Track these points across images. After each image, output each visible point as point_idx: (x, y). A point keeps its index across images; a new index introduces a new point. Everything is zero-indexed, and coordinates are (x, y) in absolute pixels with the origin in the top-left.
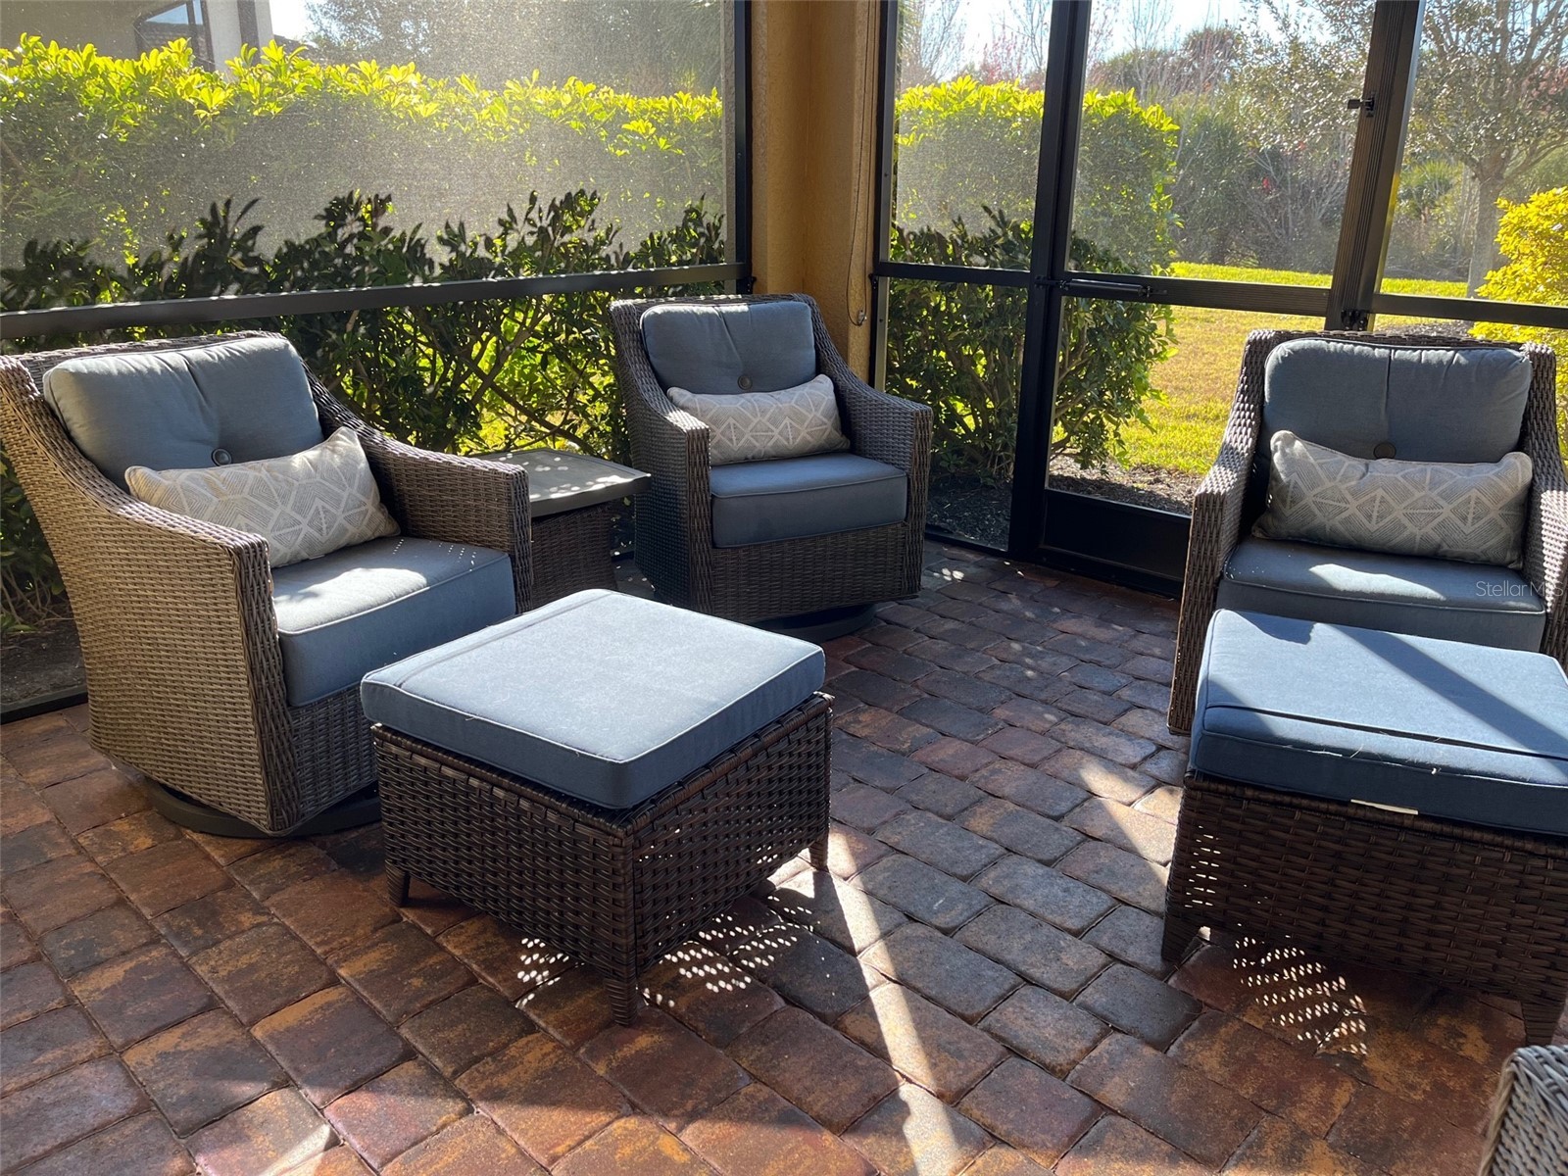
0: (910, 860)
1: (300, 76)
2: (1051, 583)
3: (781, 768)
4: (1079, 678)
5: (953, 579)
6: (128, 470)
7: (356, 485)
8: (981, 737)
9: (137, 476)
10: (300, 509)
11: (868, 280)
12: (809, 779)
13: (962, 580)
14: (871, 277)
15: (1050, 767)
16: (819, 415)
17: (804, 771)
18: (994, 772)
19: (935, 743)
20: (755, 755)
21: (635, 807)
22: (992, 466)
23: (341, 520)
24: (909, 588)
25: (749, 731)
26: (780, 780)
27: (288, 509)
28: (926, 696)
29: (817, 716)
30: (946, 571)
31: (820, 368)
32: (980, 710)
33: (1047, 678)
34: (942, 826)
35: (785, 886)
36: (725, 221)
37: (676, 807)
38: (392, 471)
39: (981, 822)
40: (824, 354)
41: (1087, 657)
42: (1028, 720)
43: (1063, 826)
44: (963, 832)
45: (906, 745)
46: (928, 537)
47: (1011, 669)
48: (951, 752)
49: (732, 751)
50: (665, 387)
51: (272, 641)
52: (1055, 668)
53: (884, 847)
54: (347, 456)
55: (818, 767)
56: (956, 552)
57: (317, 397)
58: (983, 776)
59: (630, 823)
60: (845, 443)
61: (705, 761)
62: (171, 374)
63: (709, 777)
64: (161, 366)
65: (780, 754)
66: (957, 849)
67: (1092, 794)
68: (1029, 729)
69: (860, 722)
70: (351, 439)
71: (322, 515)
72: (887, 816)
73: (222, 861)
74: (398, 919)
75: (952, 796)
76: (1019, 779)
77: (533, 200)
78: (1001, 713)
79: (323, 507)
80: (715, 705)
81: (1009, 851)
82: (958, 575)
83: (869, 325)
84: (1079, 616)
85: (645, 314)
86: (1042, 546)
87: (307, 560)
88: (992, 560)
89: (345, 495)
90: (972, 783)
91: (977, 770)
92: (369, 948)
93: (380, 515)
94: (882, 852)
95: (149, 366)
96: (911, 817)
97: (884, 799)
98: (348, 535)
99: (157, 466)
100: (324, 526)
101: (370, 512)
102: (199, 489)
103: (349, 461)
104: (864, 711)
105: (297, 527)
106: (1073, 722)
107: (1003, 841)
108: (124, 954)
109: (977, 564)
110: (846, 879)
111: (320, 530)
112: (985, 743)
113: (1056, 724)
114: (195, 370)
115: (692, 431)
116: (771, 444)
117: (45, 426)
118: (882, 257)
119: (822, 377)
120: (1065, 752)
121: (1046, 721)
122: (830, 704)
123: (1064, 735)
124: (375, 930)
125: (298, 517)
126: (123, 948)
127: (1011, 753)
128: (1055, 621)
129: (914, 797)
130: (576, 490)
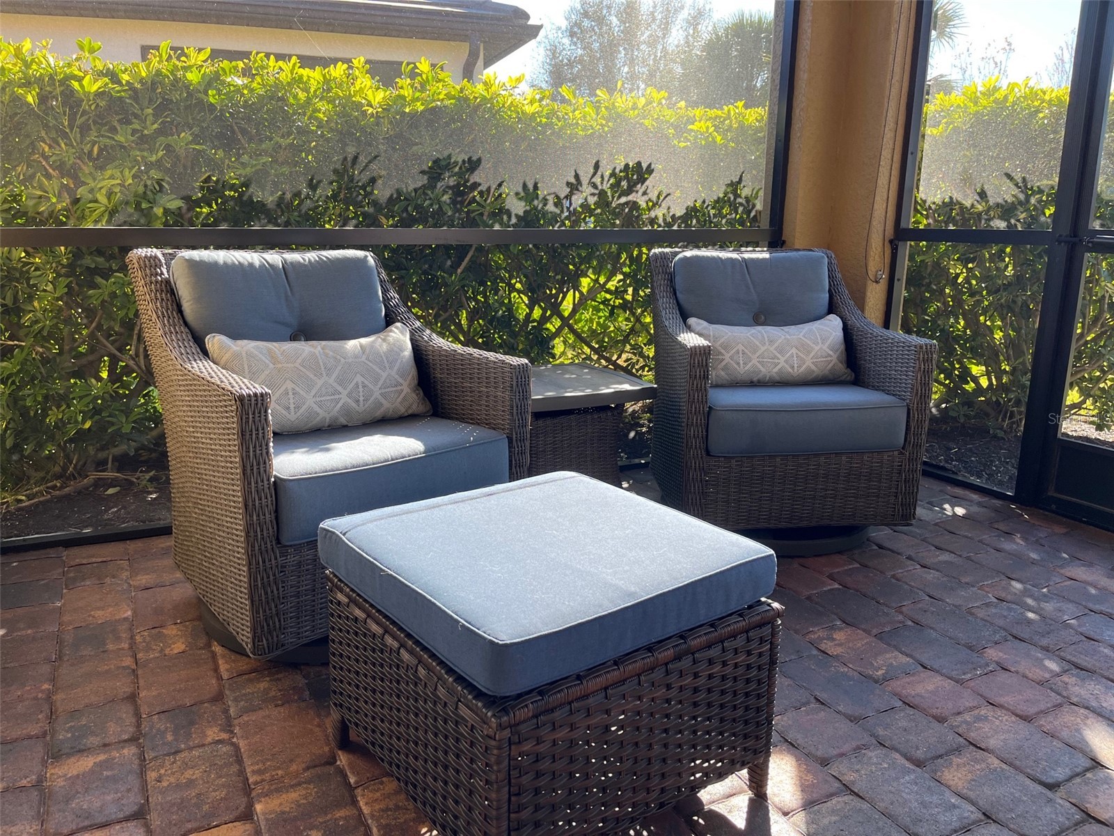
0: (865, 806)
1: (443, 86)
2: (1059, 530)
3: (710, 677)
4: (1087, 628)
5: (955, 515)
6: (208, 336)
7: (396, 368)
8: (969, 676)
9: (215, 342)
10: (342, 381)
11: (887, 244)
12: (747, 695)
13: (964, 517)
14: (891, 242)
15: (1046, 723)
16: (825, 347)
17: (740, 685)
18: (978, 719)
19: (913, 675)
20: (678, 658)
21: (519, 696)
22: (1003, 420)
23: (377, 394)
24: (903, 516)
25: (672, 630)
26: (709, 691)
27: (331, 381)
28: (910, 623)
29: (761, 625)
30: (947, 506)
31: (832, 309)
32: (970, 648)
33: (1050, 624)
34: (909, 772)
35: (714, 807)
36: (761, 194)
37: (570, 703)
38: (431, 361)
39: (957, 775)
40: (837, 298)
41: (1097, 607)
42: (1024, 666)
43: (1058, 797)
44: (933, 784)
45: (880, 672)
46: (926, 474)
47: (1010, 609)
48: (931, 687)
49: (650, 649)
50: (684, 316)
51: (266, 482)
52: (1060, 614)
53: (837, 785)
54: (394, 344)
55: (759, 682)
56: (959, 491)
57: (386, 301)
58: (966, 722)
59: (507, 714)
60: (849, 375)
61: (612, 654)
62: (268, 271)
63: (615, 675)
64: (260, 262)
65: (711, 662)
66: (924, 805)
67: (1097, 764)
68: (1025, 676)
69: (834, 640)
70: (402, 332)
71: (361, 389)
72: (846, 748)
73: (225, 676)
74: (332, 761)
75: (927, 738)
76: (1009, 731)
77: (597, 166)
78: (993, 654)
79: (363, 383)
80: (631, 595)
81: (989, 817)
82: (960, 511)
83: (886, 283)
84: (1091, 565)
85: (677, 258)
86: (1050, 494)
87: (346, 426)
88: (997, 503)
89: (384, 375)
90: (952, 727)
91: (959, 713)
92: (292, 786)
93: (414, 395)
94: (832, 790)
95: (250, 261)
96: (874, 754)
97: (844, 726)
98: (382, 409)
99: (235, 336)
100: (361, 399)
101: (405, 392)
102: (261, 356)
103: (395, 350)
104: (840, 629)
105: (337, 397)
106: (1077, 676)
107: (981, 803)
108: (105, 745)
109: (980, 504)
110: (785, 814)
111: (358, 401)
112: (972, 684)
113: (1058, 675)
114: (287, 268)
115: (695, 347)
116: (776, 370)
117: (162, 299)
118: (903, 225)
119: (832, 316)
120: (1066, 708)
121: (1046, 669)
122: (778, 614)
123: (1066, 689)
124: (308, 768)
125: (340, 388)
126: (107, 741)
127: (1002, 700)
128: (1062, 567)
129: (881, 732)
130: (589, 392)
